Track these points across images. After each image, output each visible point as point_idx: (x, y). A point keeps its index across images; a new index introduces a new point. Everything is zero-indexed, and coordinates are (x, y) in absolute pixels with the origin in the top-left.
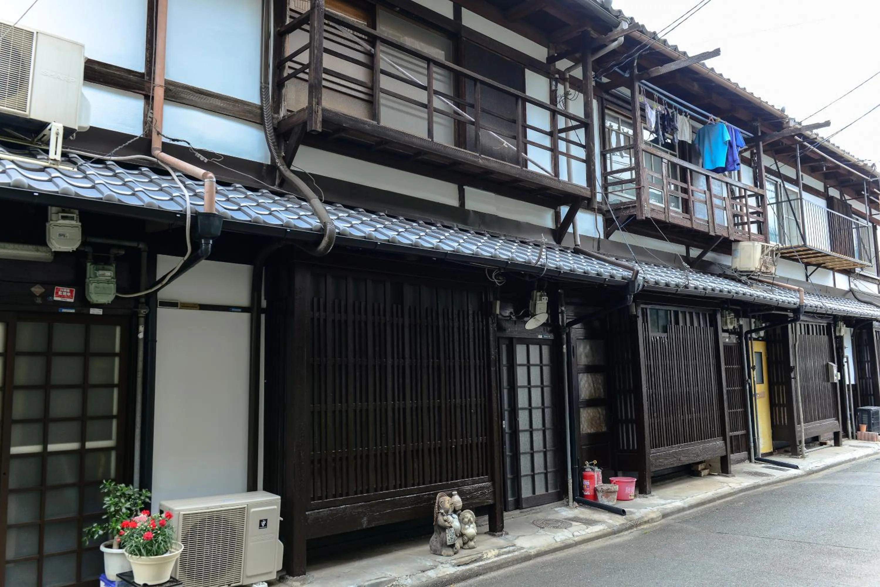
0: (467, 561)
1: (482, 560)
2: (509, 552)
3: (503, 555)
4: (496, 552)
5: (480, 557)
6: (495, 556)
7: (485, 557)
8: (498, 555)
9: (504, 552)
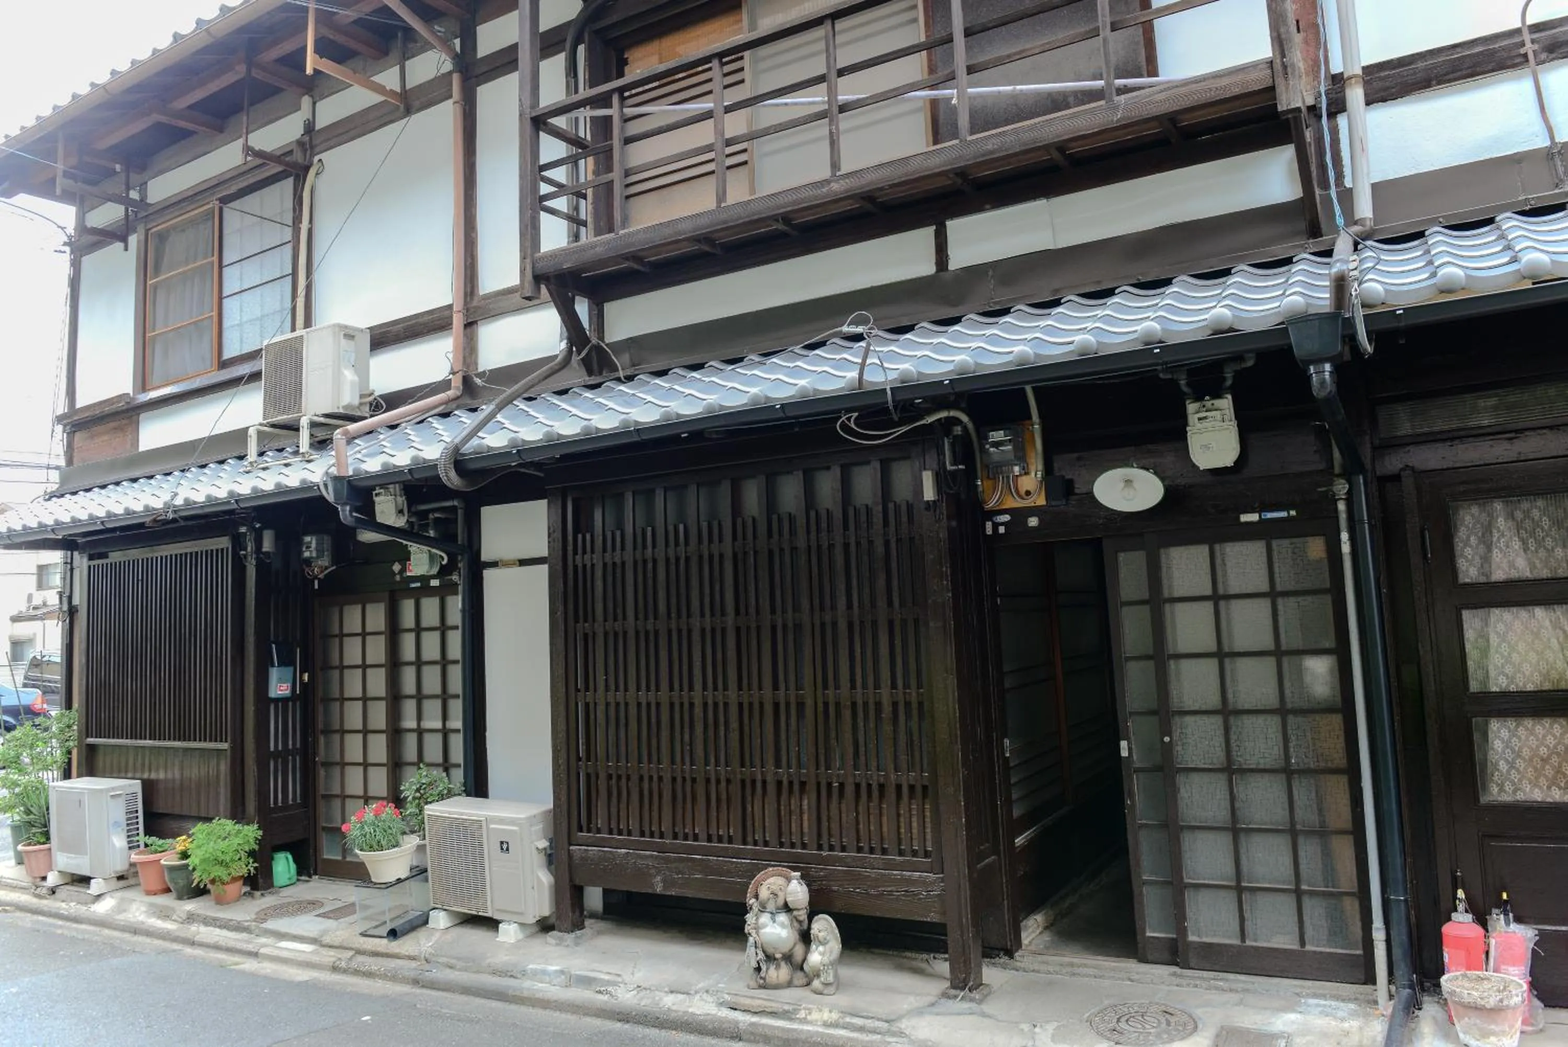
0: (753, 1006)
1: (791, 1019)
2: (861, 1029)
3: (844, 1028)
4: (835, 1016)
5: (787, 1012)
6: (826, 1025)
7: (802, 1014)
8: (835, 1025)
9: (852, 1024)
